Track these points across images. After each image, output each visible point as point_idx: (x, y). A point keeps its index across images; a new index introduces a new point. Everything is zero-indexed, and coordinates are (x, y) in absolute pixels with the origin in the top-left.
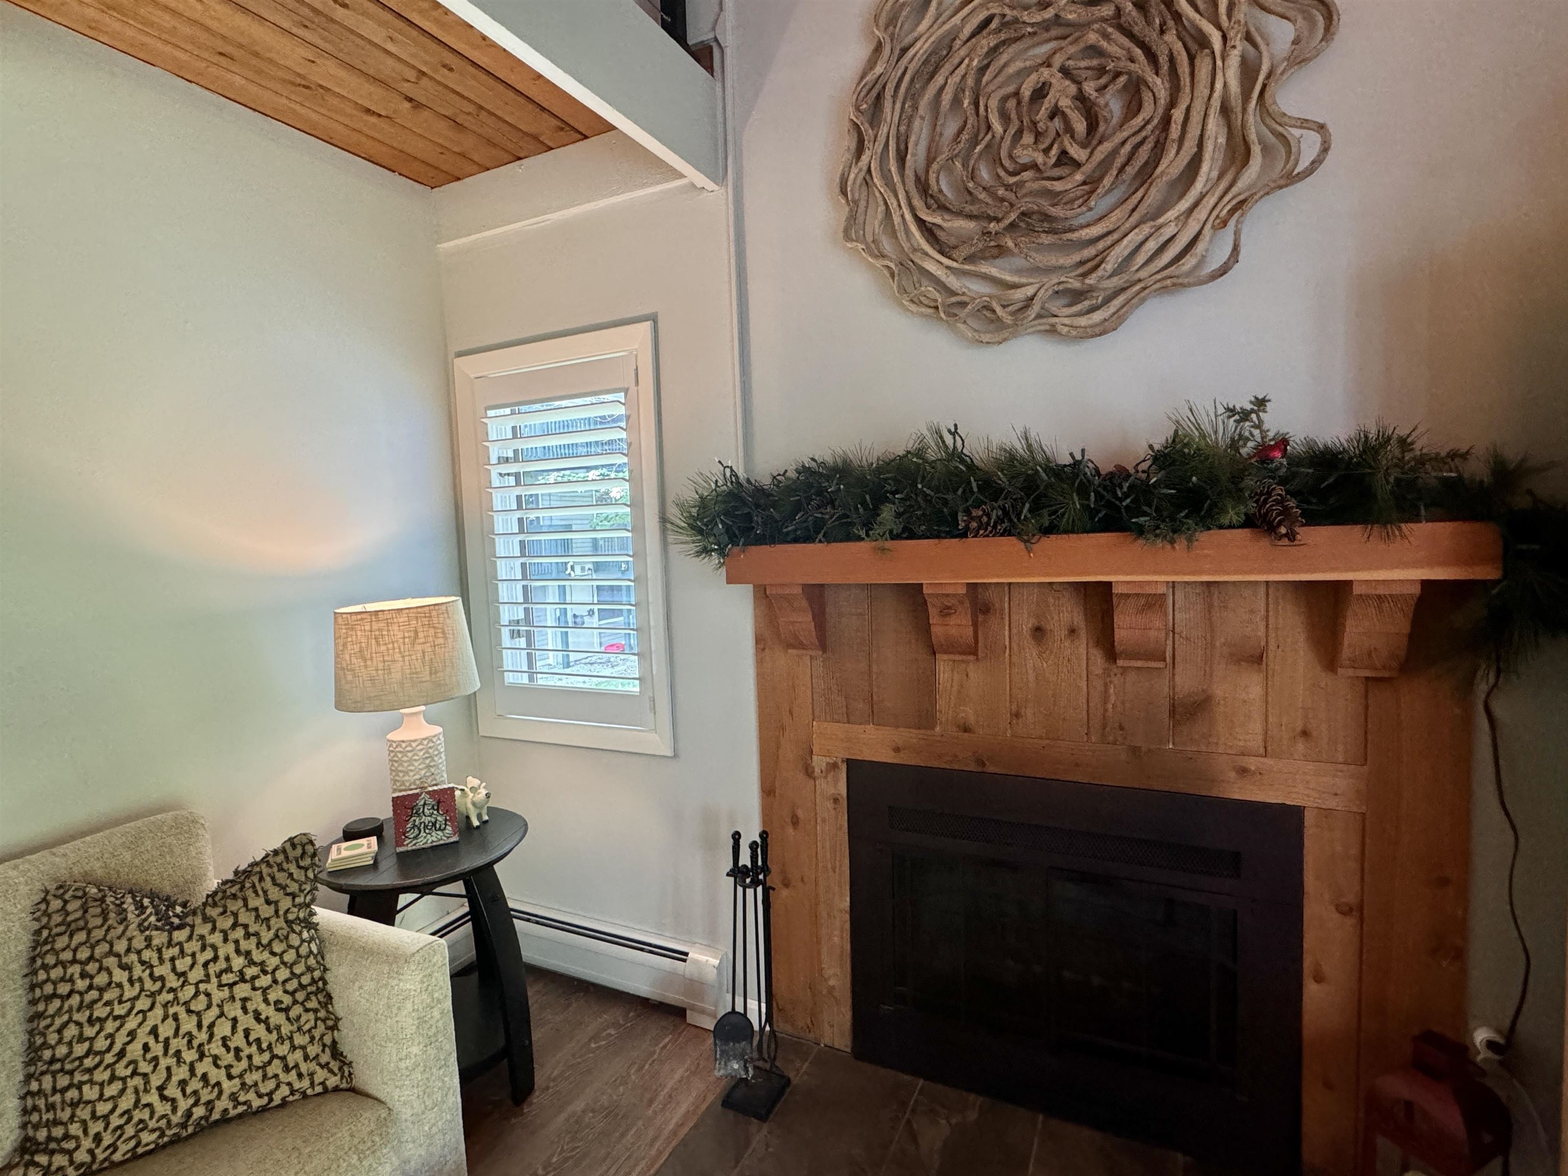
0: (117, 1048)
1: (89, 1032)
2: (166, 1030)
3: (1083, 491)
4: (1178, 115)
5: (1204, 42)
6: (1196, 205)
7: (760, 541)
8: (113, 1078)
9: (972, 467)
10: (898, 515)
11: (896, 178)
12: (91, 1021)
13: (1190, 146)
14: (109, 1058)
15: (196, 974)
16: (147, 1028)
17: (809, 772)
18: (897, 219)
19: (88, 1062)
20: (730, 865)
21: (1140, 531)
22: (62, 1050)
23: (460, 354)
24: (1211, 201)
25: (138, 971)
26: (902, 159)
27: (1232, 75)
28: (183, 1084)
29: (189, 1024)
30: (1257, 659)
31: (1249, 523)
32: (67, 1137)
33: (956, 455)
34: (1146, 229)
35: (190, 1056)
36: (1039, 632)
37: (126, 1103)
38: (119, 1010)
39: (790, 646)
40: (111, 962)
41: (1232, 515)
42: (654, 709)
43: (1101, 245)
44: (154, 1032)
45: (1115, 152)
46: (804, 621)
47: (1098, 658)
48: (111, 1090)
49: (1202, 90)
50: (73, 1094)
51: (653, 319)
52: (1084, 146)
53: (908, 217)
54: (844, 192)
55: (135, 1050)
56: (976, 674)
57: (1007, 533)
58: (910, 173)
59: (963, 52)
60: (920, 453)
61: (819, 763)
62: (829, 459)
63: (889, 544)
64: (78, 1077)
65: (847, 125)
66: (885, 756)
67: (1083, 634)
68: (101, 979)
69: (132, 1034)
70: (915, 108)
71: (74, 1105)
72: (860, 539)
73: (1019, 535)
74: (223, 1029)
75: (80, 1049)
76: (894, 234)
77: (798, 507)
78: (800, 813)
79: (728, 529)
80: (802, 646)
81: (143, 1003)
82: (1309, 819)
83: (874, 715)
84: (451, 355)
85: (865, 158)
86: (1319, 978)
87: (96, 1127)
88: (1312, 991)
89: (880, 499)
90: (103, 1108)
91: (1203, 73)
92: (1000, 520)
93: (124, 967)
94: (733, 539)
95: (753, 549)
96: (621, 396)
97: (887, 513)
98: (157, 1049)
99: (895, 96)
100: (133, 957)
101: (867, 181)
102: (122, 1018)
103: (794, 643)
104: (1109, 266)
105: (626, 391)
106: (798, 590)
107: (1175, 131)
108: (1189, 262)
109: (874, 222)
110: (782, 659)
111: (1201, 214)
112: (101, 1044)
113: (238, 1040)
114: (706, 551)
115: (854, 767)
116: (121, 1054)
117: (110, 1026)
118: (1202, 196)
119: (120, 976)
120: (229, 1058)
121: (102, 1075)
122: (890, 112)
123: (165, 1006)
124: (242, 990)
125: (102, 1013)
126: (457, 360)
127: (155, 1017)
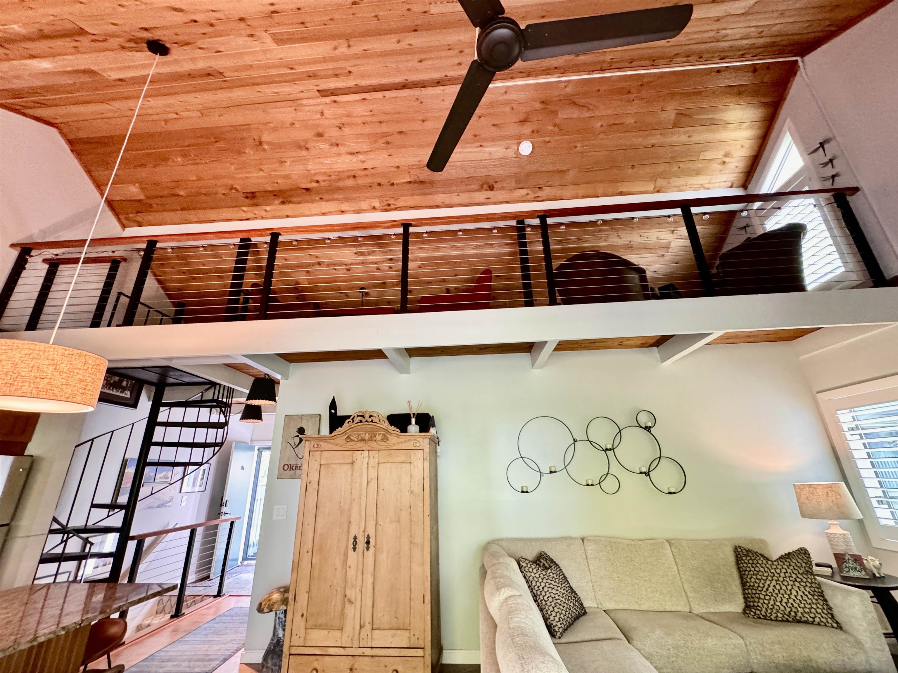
0: (766, 587)
1: (758, 581)
2: (778, 587)
8: (767, 595)
12: (758, 579)
14: (764, 589)
16: (772, 585)
19: (759, 589)
22: (751, 584)
23: (818, 393)
28: (786, 604)
29: (784, 588)
32: (758, 606)
35: (786, 596)
37: (772, 603)
38: (764, 578)
40: (758, 565)
44: (775, 586)
48: (767, 598)
50: (757, 596)
55: (770, 589)
64: (758, 592)
69: (769, 586)
71: (758, 599)
74: (794, 593)
75: (756, 585)
81: (769, 578)
84: (815, 393)
87: (765, 606)
90: (766, 602)
93: (762, 567)
102: (766, 580)
112: (761, 585)
113: (800, 598)
116: (767, 589)
117: (763, 582)
119: (762, 569)
120: (798, 602)
121: (764, 593)
123: (776, 581)
124: (797, 584)
125: (760, 577)
126: (818, 395)
127: (774, 583)
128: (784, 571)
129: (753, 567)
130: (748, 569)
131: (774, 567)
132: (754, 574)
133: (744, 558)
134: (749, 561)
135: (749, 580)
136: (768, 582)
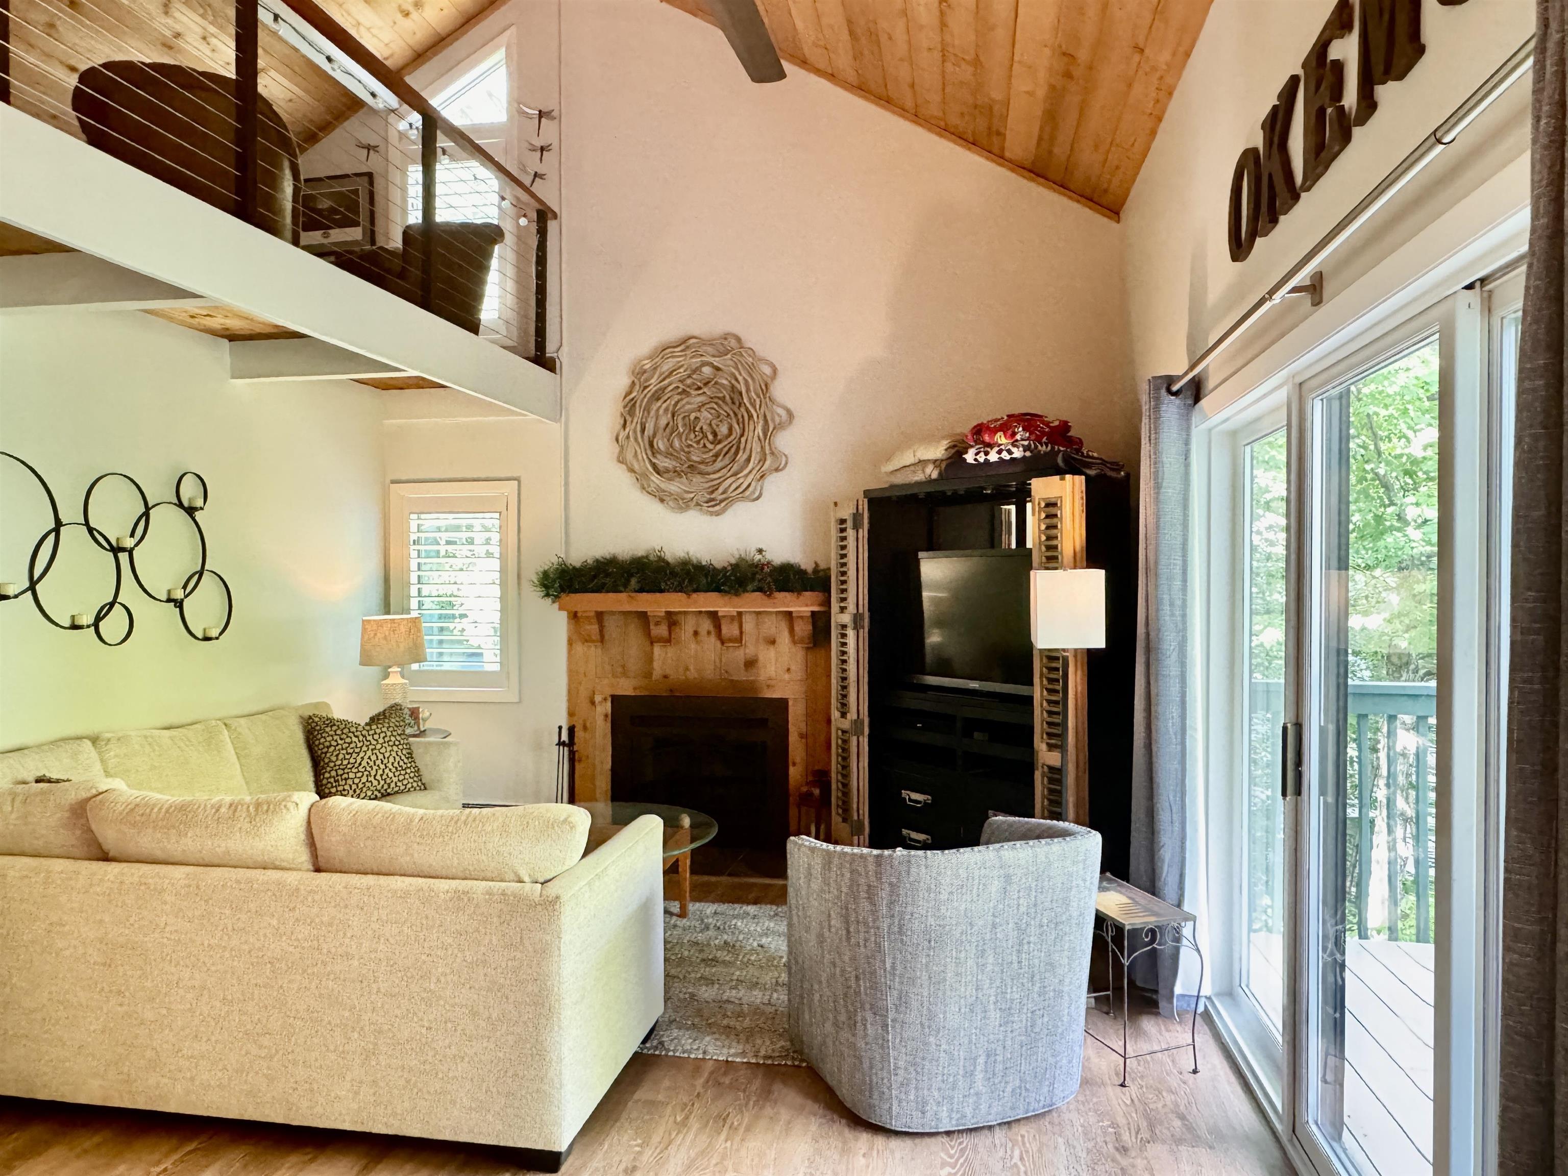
0: (358, 762)
1: (347, 757)
2: (373, 758)
3: (706, 576)
4: (743, 440)
5: (752, 416)
6: (751, 472)
7: (576, 591)
8: (359, 771)
9: (668, 563)
10: (639, 582)
11: (640, 440)
12: (348, 754)
13: (748, 452)
14: (356, 765)
15: (381, 741)
16: (367, 757)
17: (593, 703)
18: (640, 457)
19: (349, 766)
20: (557, 741)
21: (725, 592)
22: (339, 762)
23: (393, 482)
24: (754, 472)
25: (361, 738)
26: (643, 430)
27: (759, 430)
28: (381, 775)
29: (381, 756)
30: (773, 642)
31: (760, 590)
32: (344, 790)
33: (661, 559)
34: (733, 479)
35: (382, 767)
36: (696, 633)
37: (364, 779)
38: (357, 750)
39: (587, 641)
40: (351, 735)
41: (750, 587)
42: (508, 678)
43: (718, 481)
44: (369, 758)
45: (721, 450)
46: (594, 628)
47: (719, 644)
48: (359, 775)
49: (751, 434)
50: (346, 776)
51: (518, 479)
52: (712, 443)
53: (645, 457)
54: (617, 440)
55: (364, 763)
56: (671, 651)
57: (680, 591)
58: (646, 438)
59: (668, 395)
60: (647, 557)
61: (598, 698)
62: (608, 557)
63: (633, 594)
64: (346, 771)
65: (619, 414)
66: (630, 692)
67: (713, 633)
68: (348, 740)
69: (362, 758)
70: (649, 413)
71: (346, 779)
72: (621, 592)
73: (685, 592)
74: (391, 760)
75: (345, 762)
76: (638, 460)
77: (595, 577)
78: (588, 725)
79: (560, 586)
80: (593, 641)
81: (364, 748)
82: (790, 703)
83: (625, 674)
84: (388, 481)
85: (627, 430)
86: (794, 764)
87: (354, 787)
88: (792, 770)
89: (631, 575)
90: (356, 781)
91: (752, 427)
92: (678, 586)
93: (356, 736)
94: (563, 589)
95: (573, 595)
96: (497, 515)
97: (633, 581)
98: (372, 763)
99: (640, 407)
100: (359, 733)
101: (628, 437)
102: (358, 753)
103: (587, 640)
104: (721, 490)
105: (500, 513)
106: (592, 614)
107: (742, 446)
108: (747, 493)
109: (629, 456)
110: (579, 648)
111: (751, 477)
112: (352, 761)
113: (396, 764)
114: (547, 595)
115: (615, 699)
116: (360, 764)
117: (354, 755)
118: (753, 469)
119: (354, 739)
120: (394, 770)
121: (354, 770)
122: (638, 413)
123: (372, 750)
124: (395, 748)
125: (351, 751)
126: (392, 485)
127: (369, 753)
128: (382, 735)
129: (341, 739)
130: (334, 743)
131: (371, 732)
132: (343, 749)
133: (328, 729)
134: (335, 731)
135: (334, 759)
136: (362, 754)
